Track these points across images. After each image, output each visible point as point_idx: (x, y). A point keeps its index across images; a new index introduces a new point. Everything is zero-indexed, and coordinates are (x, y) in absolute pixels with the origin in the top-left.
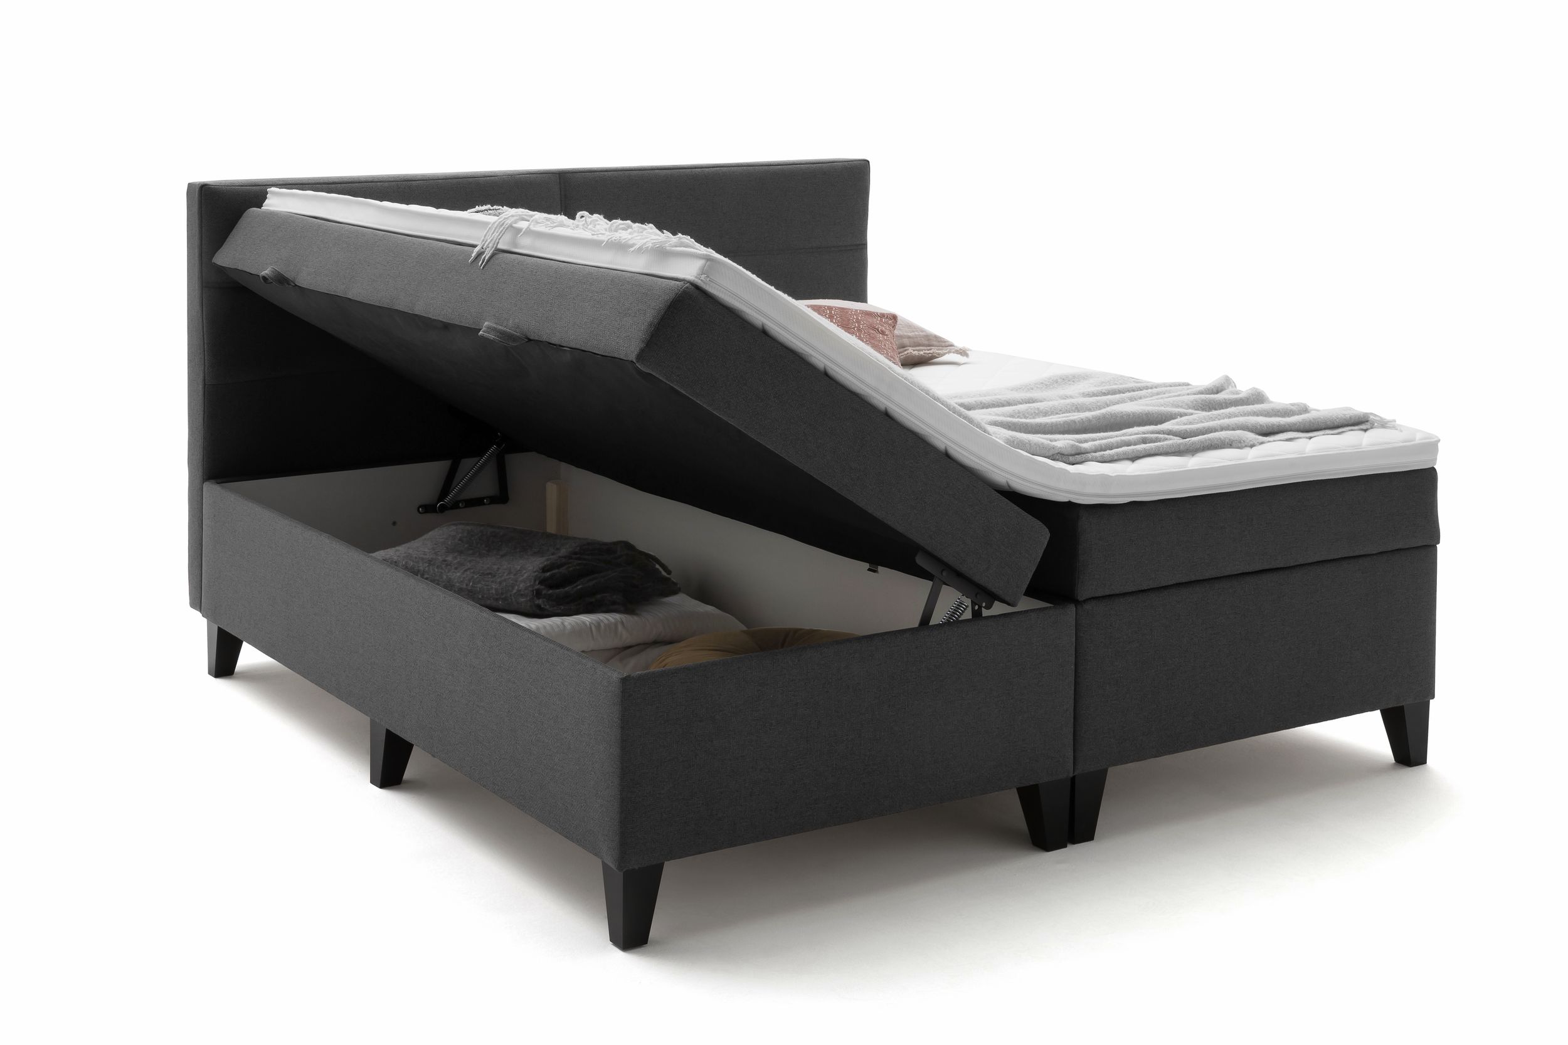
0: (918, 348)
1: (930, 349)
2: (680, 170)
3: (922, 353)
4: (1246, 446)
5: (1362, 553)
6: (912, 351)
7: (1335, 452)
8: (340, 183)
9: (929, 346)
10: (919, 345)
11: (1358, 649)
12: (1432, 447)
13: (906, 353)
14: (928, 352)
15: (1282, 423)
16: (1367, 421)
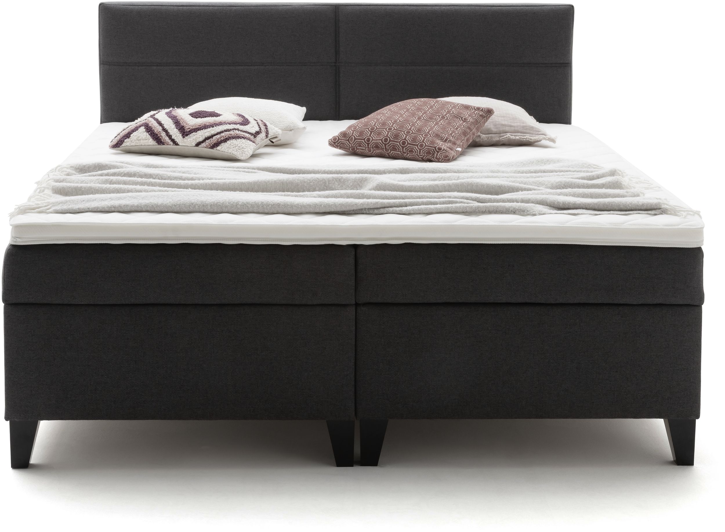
0: (516, 134)
1: (525, 136)
2: (424, 7)
3: (517, 137)
4: (528, 215)
5: (621, 302)
6: (510, 136)
7: (592, 226)
8: (187, 6)
9: (524, 133)
10: (518, 132)
11: (617, 372)
12: (699, 232)
13: (505, 137)
14: (523, 137)
15: (578, 202)
16: (660, 209)
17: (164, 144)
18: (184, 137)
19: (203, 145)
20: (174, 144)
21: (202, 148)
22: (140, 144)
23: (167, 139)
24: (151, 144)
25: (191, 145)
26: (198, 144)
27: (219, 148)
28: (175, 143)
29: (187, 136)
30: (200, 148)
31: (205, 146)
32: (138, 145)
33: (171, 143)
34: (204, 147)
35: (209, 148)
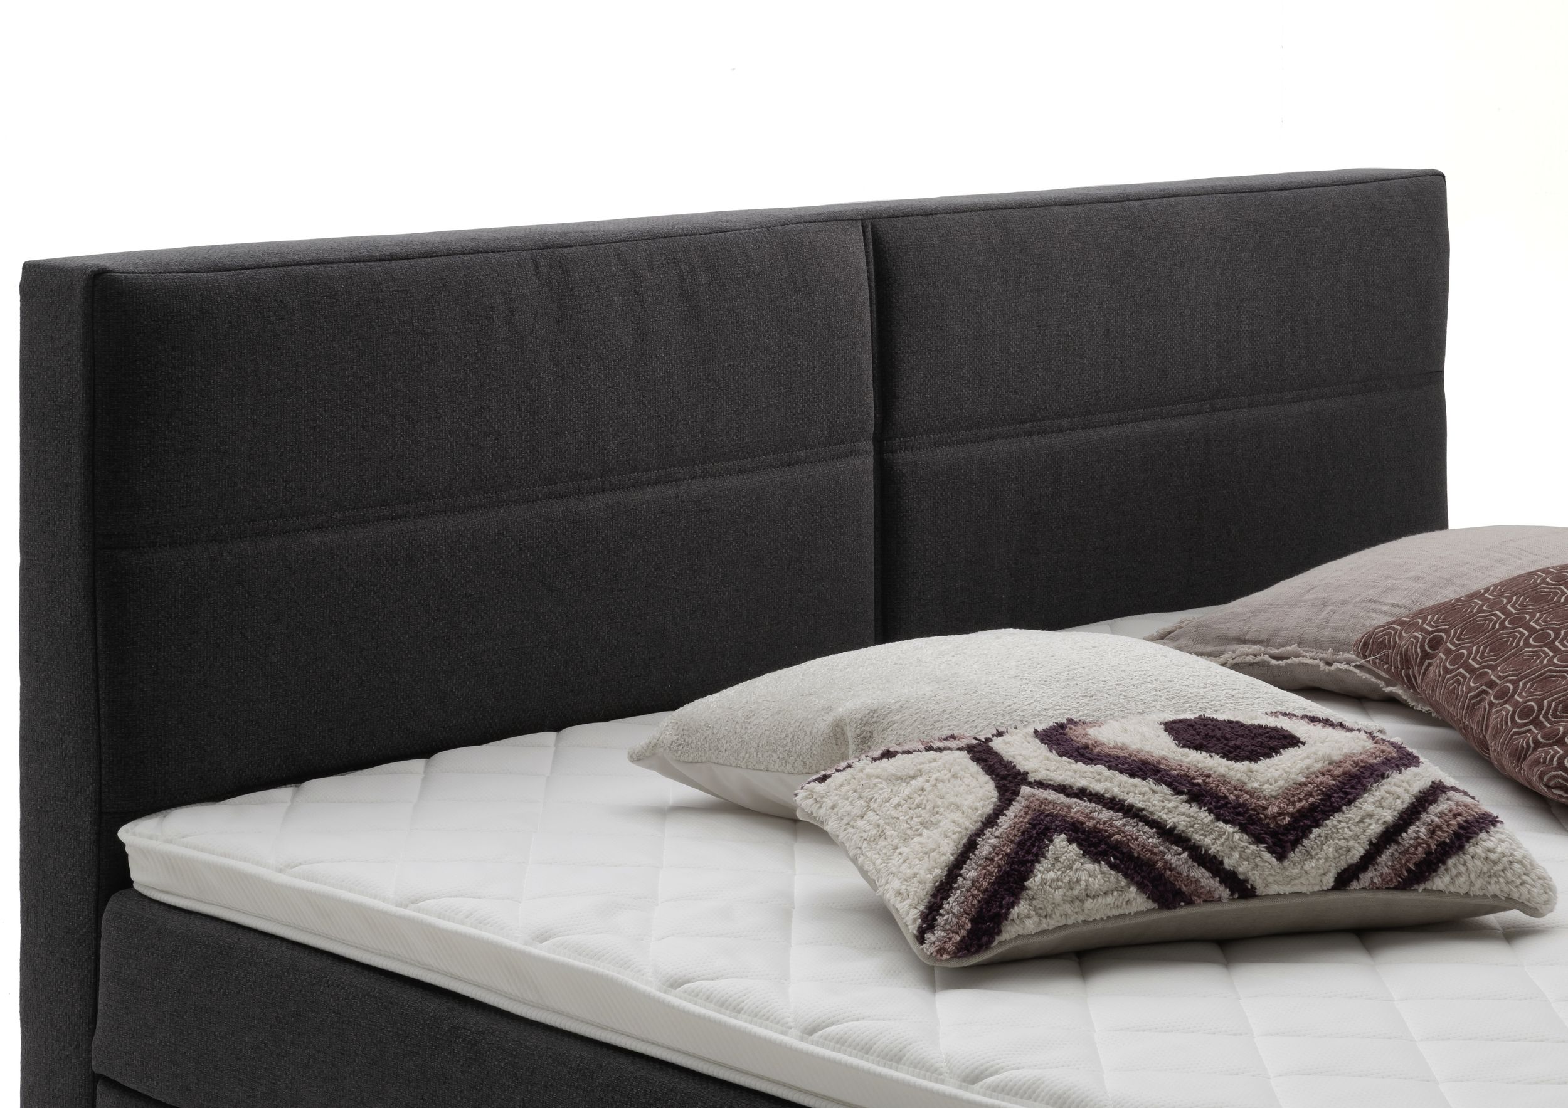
17: (1190, 903)
18: (1281, 857)
19: (1369, 876)
20: (1236, 896)
21: (1365, 894)
22: (1080, 918)
23: (1200, 874)
24: (1133, 909)
25: (1316, 889)
26: (1345, 879)
27: (1440, 882)
28: (1241, 888)
29: (1294, 850)
30: (1353, 895)
31: (1377, 880)
32: (1070, 922)
33: (1224, 892)
34: (1373, 887)
35: (1396, 888)
